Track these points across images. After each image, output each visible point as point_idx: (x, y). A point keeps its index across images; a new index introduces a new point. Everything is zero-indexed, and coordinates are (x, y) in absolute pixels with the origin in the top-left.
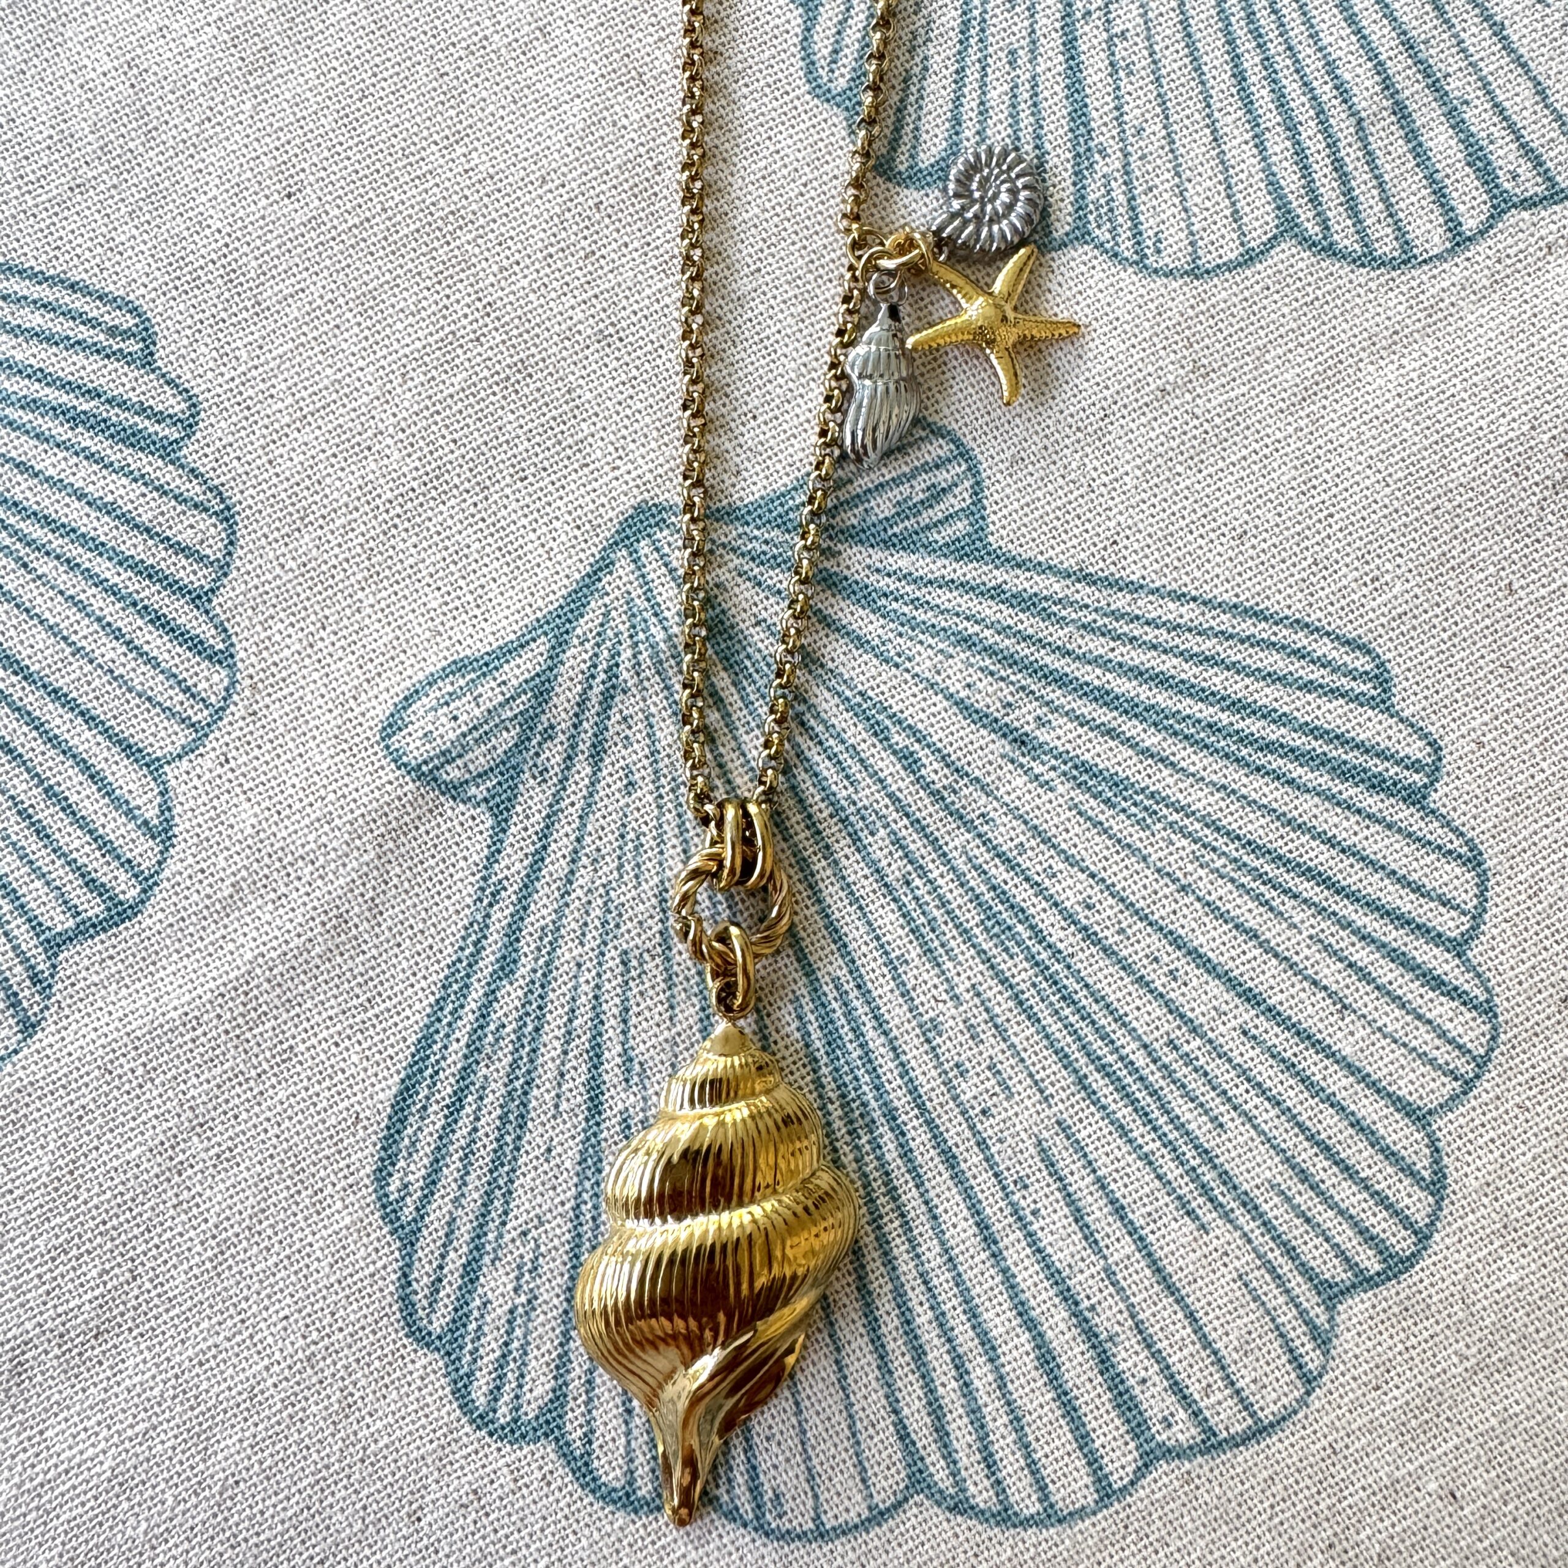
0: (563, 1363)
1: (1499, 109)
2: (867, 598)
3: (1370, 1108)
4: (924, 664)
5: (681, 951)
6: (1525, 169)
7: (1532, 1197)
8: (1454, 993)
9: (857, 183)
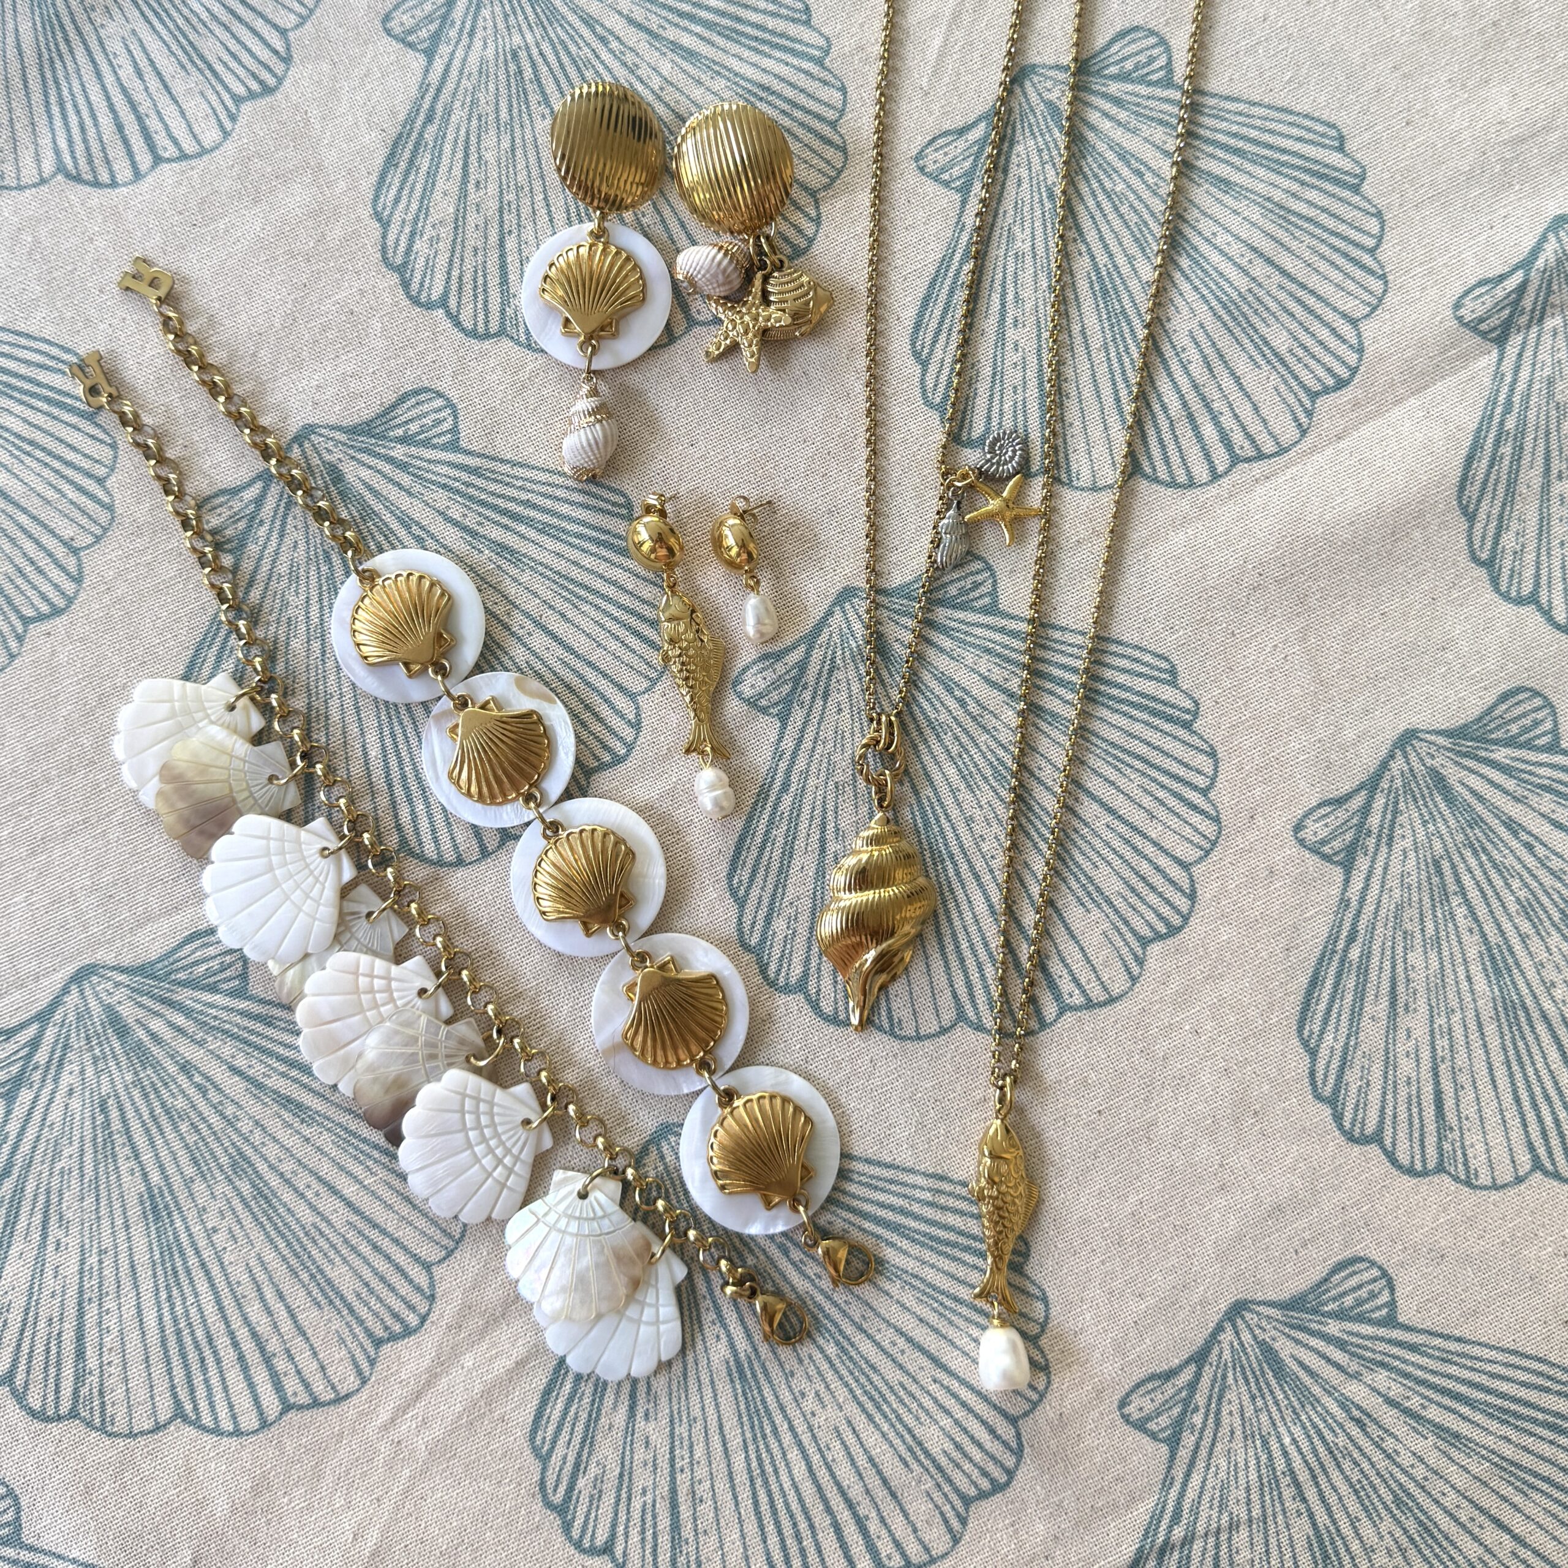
0: (807, 960)
1: (1236, 416)
2: (945, 631)
3: (1163, 861)
4: (969, 661)
5: (861, 783)
6: (1247, 444)
7: (1235, 903)
8: (1202, 812)
9: (944, 447)
